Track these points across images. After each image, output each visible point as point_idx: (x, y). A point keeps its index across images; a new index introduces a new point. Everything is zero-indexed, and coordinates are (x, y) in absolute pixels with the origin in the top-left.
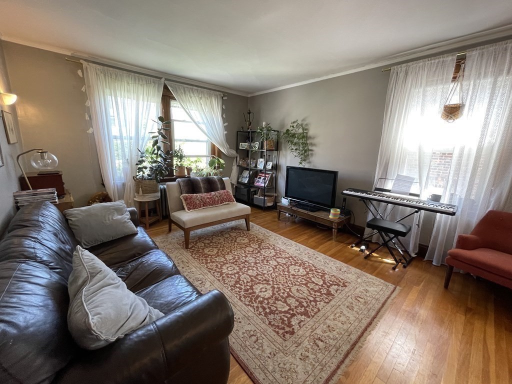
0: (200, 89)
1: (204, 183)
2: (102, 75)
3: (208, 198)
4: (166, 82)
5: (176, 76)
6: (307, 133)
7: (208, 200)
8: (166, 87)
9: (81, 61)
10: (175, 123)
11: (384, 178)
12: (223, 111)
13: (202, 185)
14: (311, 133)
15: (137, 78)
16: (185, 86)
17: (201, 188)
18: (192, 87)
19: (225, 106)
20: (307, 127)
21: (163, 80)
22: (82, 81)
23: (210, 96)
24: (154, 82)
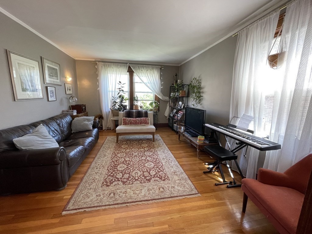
0: (147, 65)
1: (135, 113)
2: (104, 66)
3: (133, 120)
4: (130, 65)
5: (134, 61)
6: (200, 85)
7: (133, 121)
8: (129, 67)
9: (97, 62)
10: (136, 83)
11: (236, 117)
12: (161, 76)
13: (134, 114)
14: (203, 85)
15: (117, 65)
16: (139, 65)
17: (133, 115)
18: (143, 65)
19: (162, 73)
20: (200, 82)
21: (128, 64)
22: (97, 70)
23: (153, 68)
24: (124, 66)
